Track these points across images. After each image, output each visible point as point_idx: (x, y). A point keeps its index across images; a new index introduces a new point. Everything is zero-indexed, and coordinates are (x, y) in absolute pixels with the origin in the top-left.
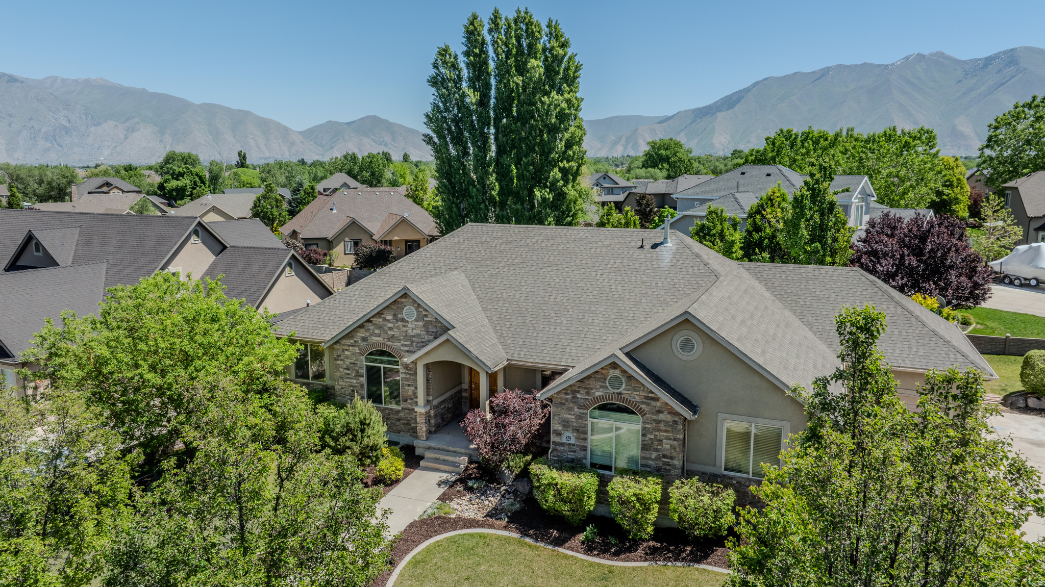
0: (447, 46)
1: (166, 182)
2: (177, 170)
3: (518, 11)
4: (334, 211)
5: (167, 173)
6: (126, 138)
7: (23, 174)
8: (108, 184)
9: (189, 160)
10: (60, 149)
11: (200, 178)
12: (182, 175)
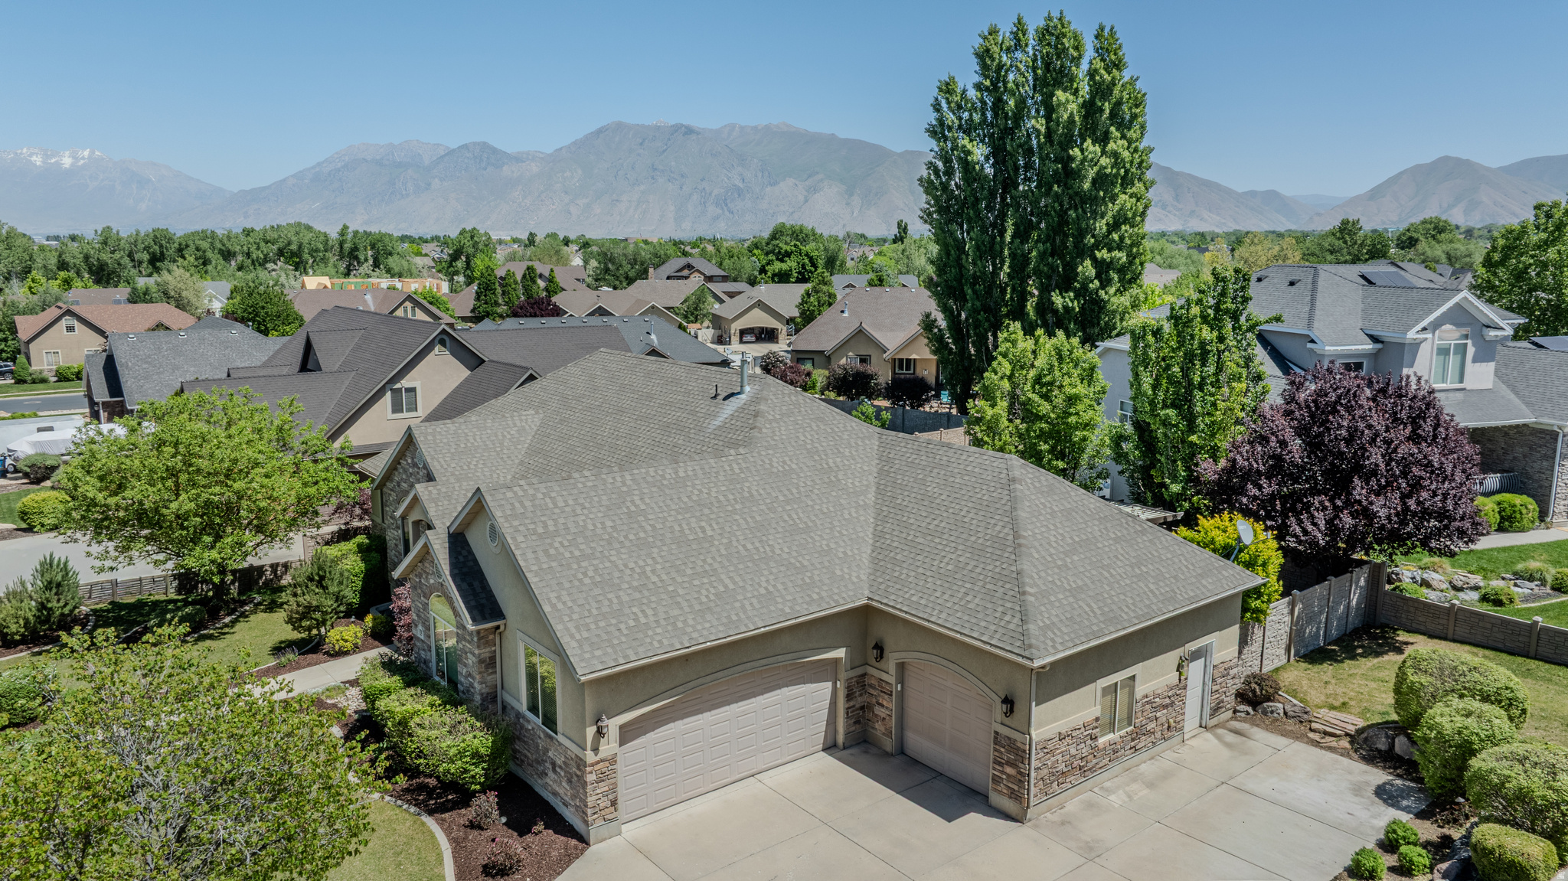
0: (952, 79)
1: (768, 264)
2: (785, 247)
3: (1049, 18)
4: (846, 315)
5: (772, 252)
6: (806, 201)
7: (617, 251)
8: (689, 266)
9: (800, 235)
10: (731, 216)
11: (811, 259)
12: (788, 254)
